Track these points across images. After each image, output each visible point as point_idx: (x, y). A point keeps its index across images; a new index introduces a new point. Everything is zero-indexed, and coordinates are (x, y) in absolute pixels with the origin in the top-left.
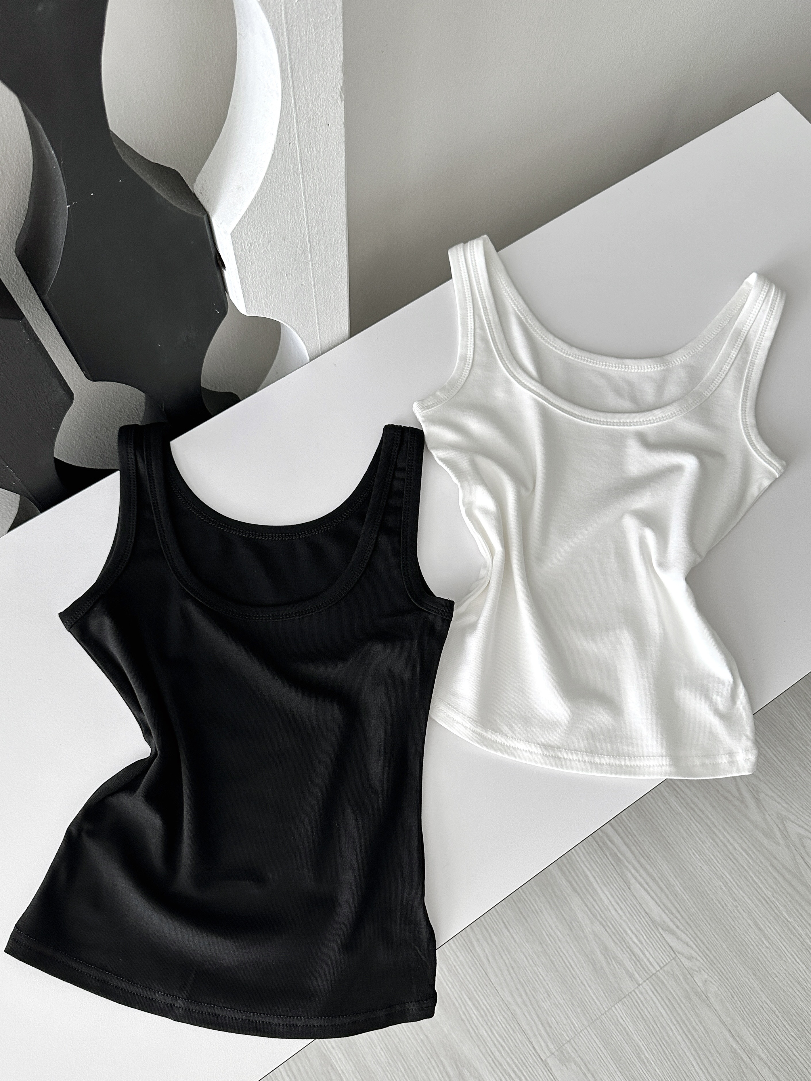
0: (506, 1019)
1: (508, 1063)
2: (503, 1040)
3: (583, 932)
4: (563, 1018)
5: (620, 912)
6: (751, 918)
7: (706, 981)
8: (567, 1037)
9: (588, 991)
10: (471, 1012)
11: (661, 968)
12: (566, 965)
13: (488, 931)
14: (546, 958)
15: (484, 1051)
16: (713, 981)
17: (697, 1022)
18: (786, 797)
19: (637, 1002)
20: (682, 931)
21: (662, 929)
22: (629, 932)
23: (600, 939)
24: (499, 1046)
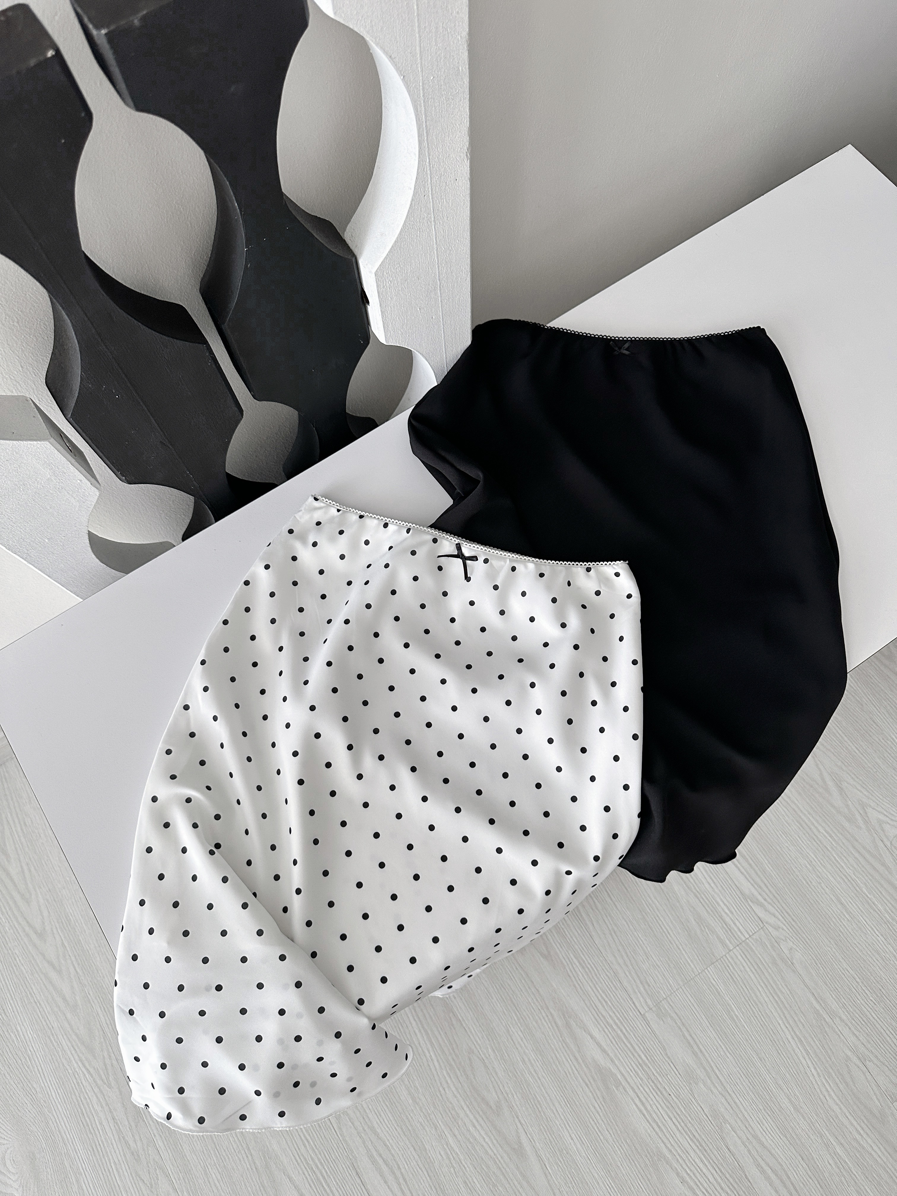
0: (609, 977)
1: (610, 1016)
2: (607, 996)
3: (679, 902)
4: (660, 978)
5: (713, 885)
6: (834, 894)
7: (791, 949)
8: (664, 995)
9: (683, 954)
10: (577, 969)
11: (750, 936)
12: (664, 932)
13: (593, 899)
14: (645, 925)
15: (588, 1004)
16: (798, 949)
17: (783, 985)
18: (867, 786)
19: (728, 966)
20: (769, 903)
21: (751, 900)
22: (721, 903)
23: (694, 908)
24: (602, 1000)
